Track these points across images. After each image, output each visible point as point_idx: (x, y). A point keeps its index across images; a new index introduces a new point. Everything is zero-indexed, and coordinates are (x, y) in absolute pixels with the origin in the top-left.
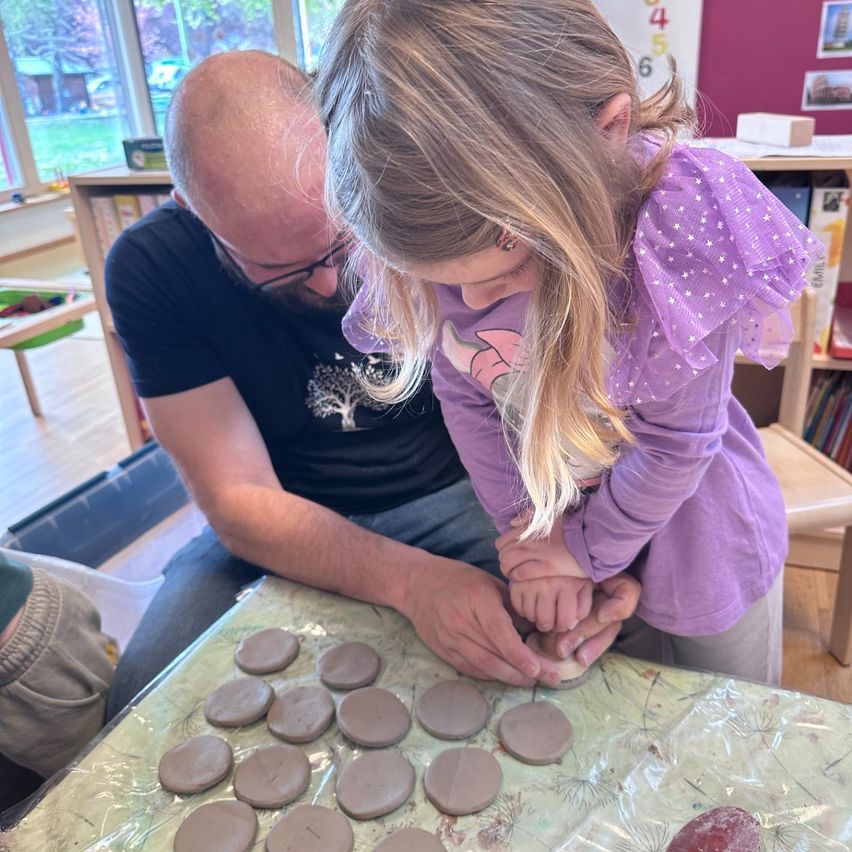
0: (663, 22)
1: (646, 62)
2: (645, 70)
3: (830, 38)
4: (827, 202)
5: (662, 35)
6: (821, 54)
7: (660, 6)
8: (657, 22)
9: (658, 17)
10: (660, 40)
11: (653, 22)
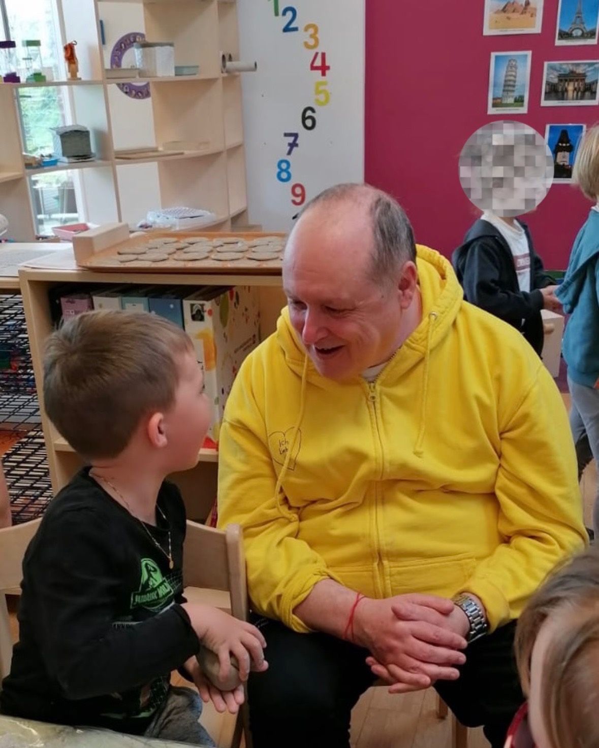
0: (324, 69)
1: (309, 113)
2: (309, 123)
3: (500, 93)
4: (194, 313)
5: (325, 84)
6: (491, 111)
7: (320, 50)
8: (317, 68)
9: (318, 63)
10: (321, 88)
11: (313, 68)
